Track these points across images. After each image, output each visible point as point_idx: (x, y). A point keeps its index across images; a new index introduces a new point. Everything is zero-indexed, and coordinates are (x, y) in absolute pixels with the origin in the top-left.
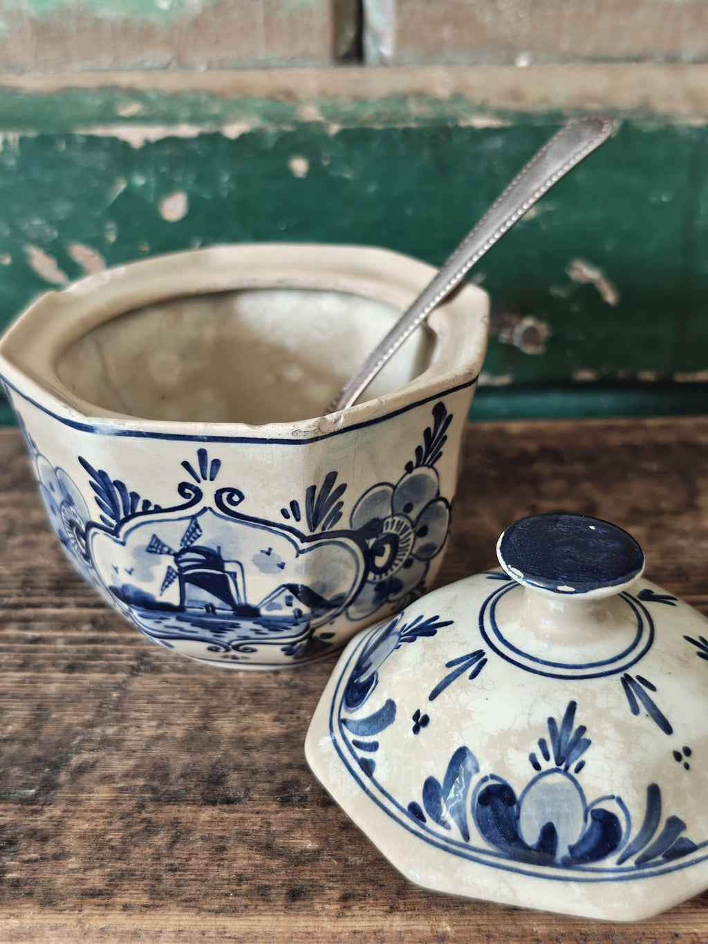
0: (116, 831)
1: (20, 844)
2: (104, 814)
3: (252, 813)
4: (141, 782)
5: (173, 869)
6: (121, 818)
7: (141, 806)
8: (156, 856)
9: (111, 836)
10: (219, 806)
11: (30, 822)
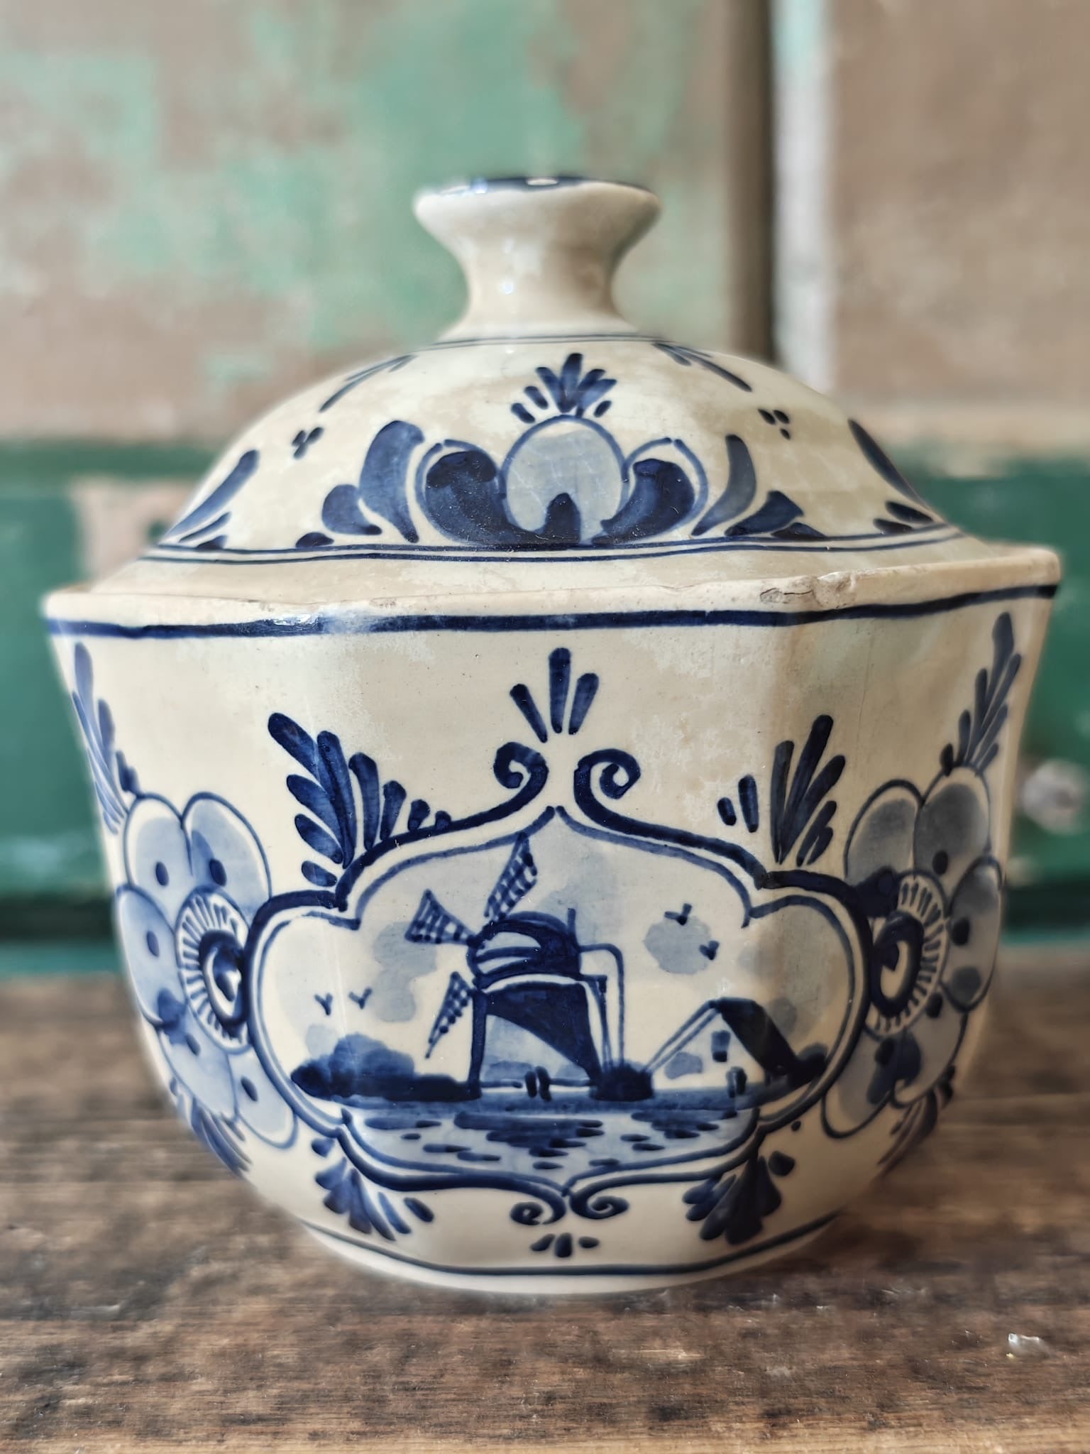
0: (284, 1346)
1: (92, 1365)
3: (558, 1320)
4: (329, 1292)
5: (408, 1389)
6: (296, 1332)
8: (372, 1374)
9: (276, 1352)
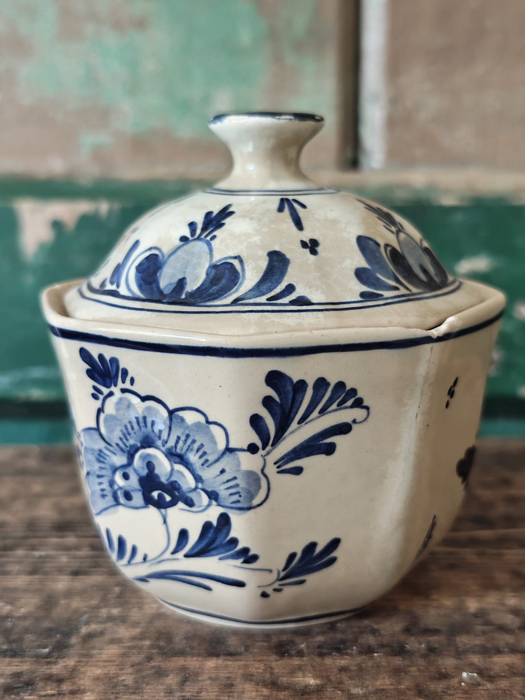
0: (127, 674)
1: (37, 684)
2: (116, 663)
3: (254, 661)
4: (147, 643)
6: (132, 666)
7: (149, 658)
8: (168, 691)
9: (123, 678)
10: (222, 657)
11: (44, 670)
